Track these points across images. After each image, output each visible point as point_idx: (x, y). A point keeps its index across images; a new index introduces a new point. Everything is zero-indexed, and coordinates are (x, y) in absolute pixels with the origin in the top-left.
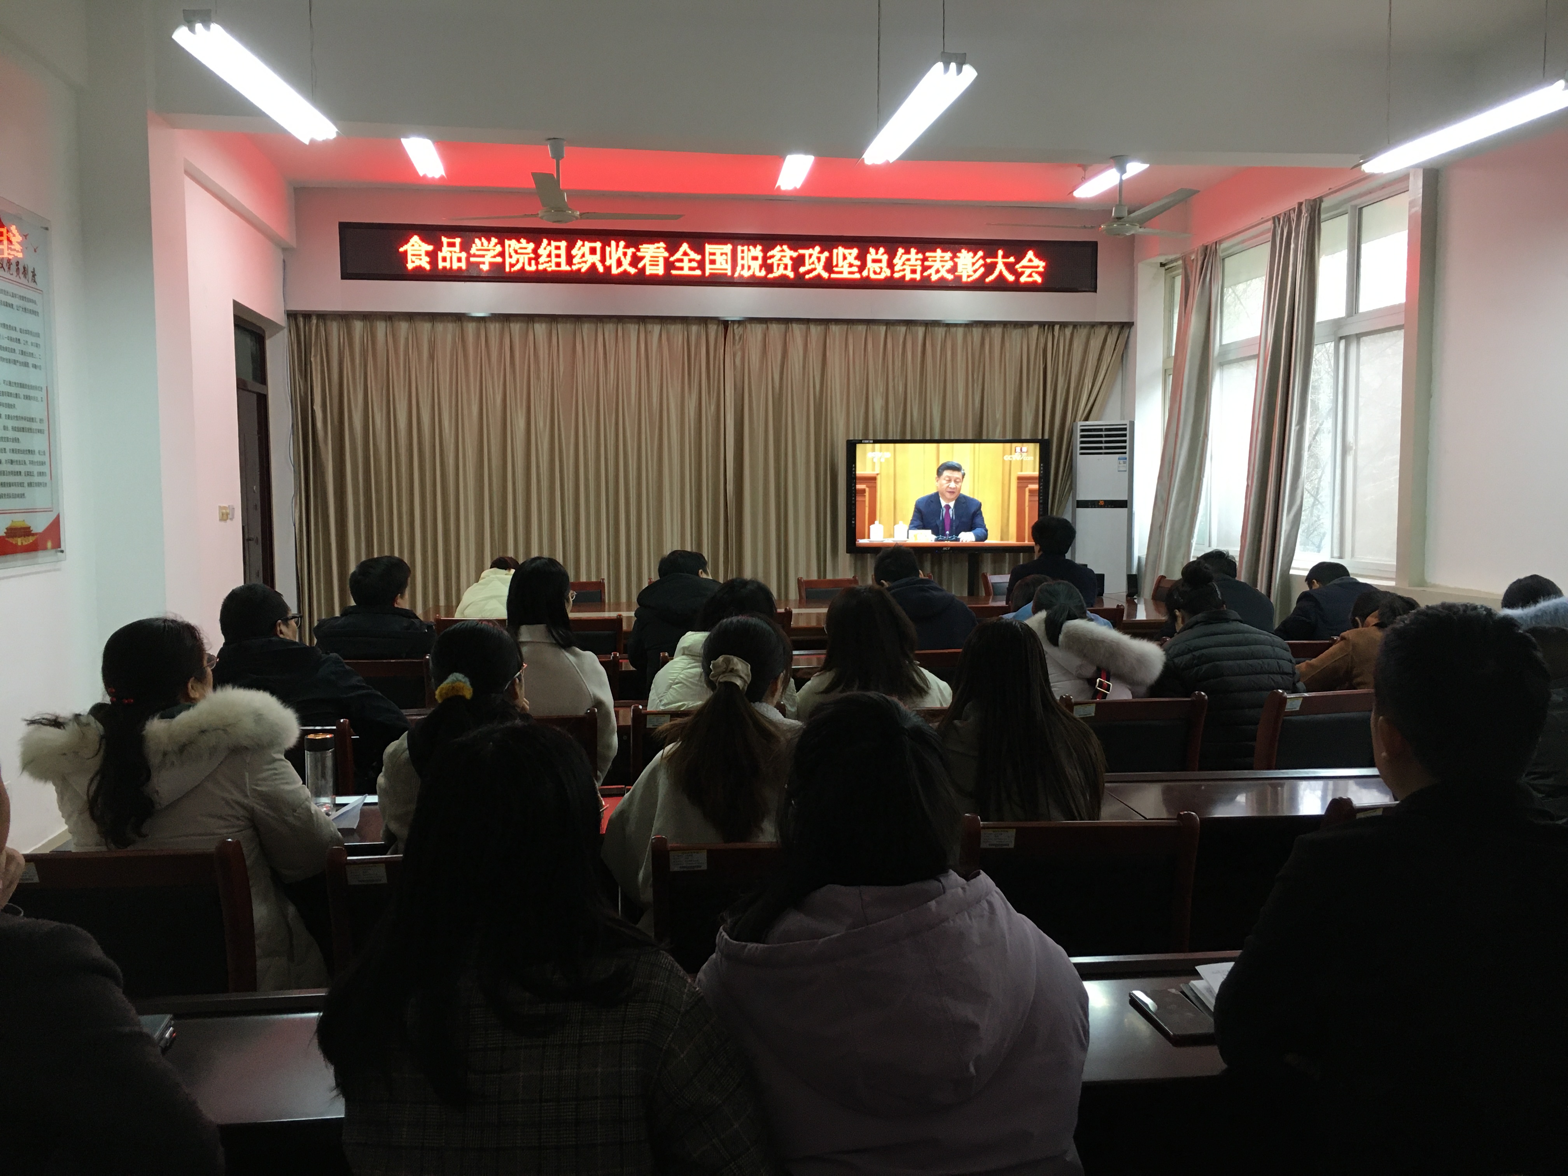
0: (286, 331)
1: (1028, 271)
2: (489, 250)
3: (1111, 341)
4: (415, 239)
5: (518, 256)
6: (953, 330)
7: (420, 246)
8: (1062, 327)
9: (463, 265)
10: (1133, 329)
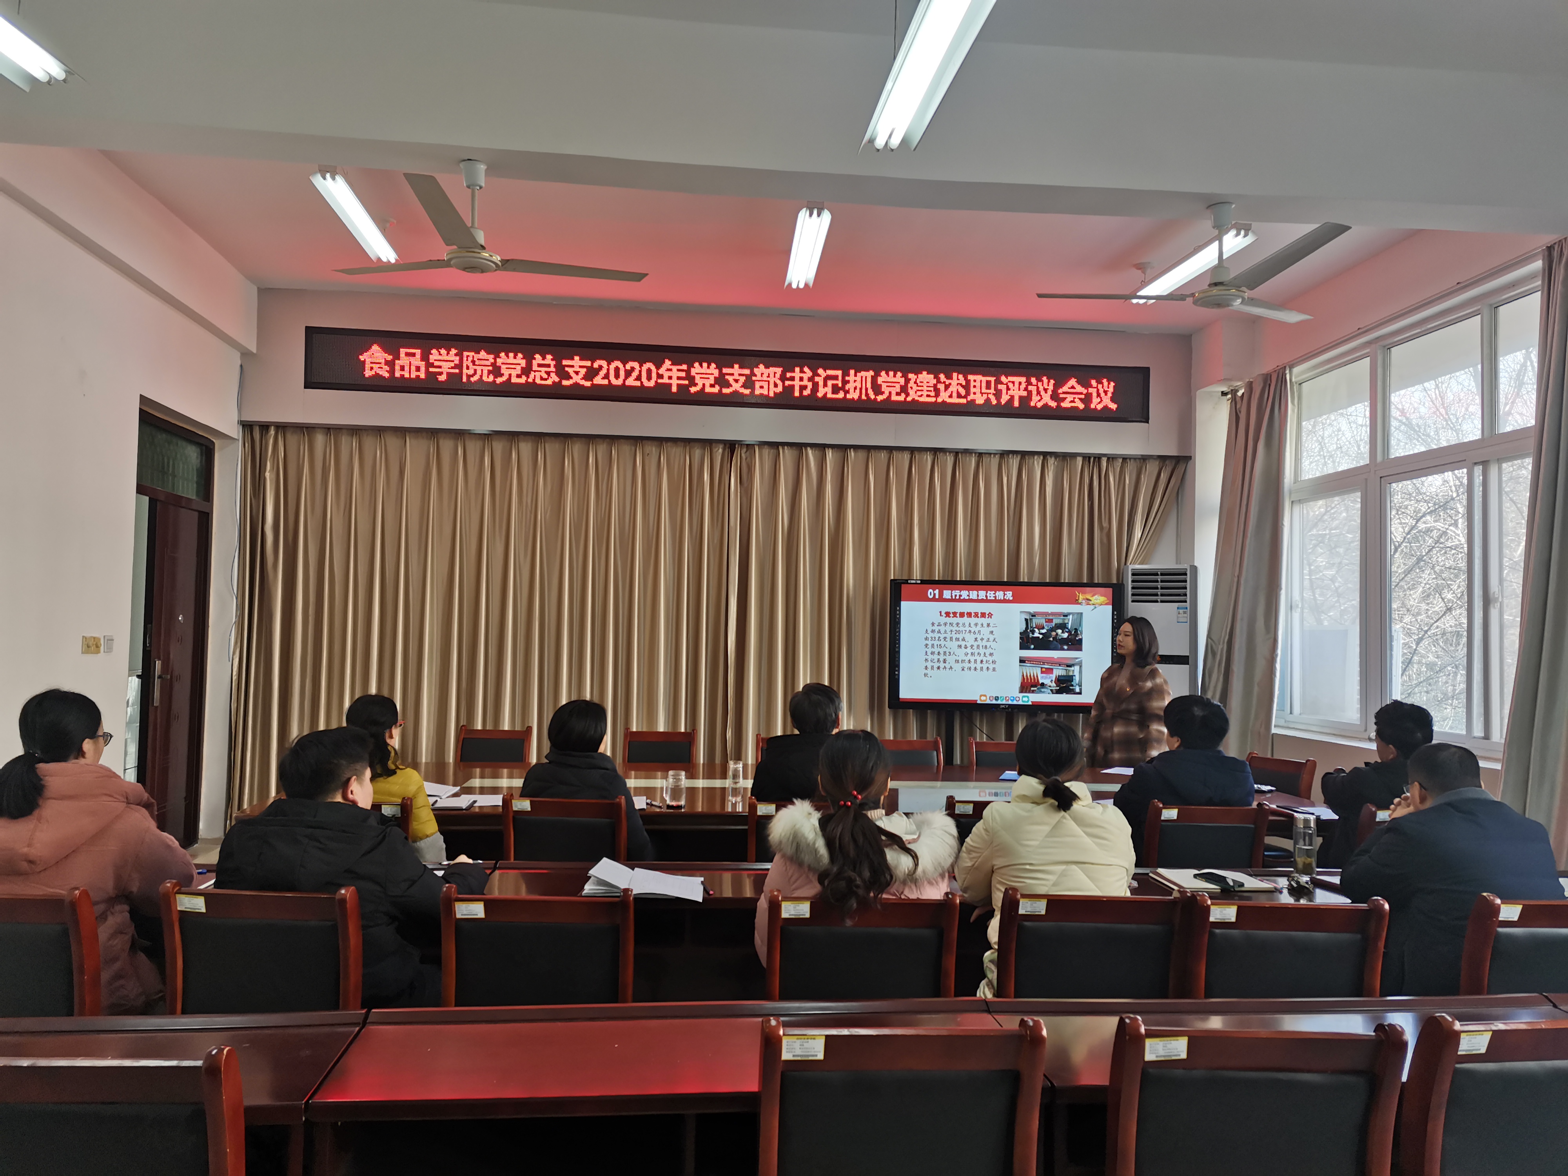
0: (239, 443)
1: (1070, 398)
3: (1164, 477)
7: (379, 354)
8: (1111, 459)
9: (422, 375)
10: (1190, 463)
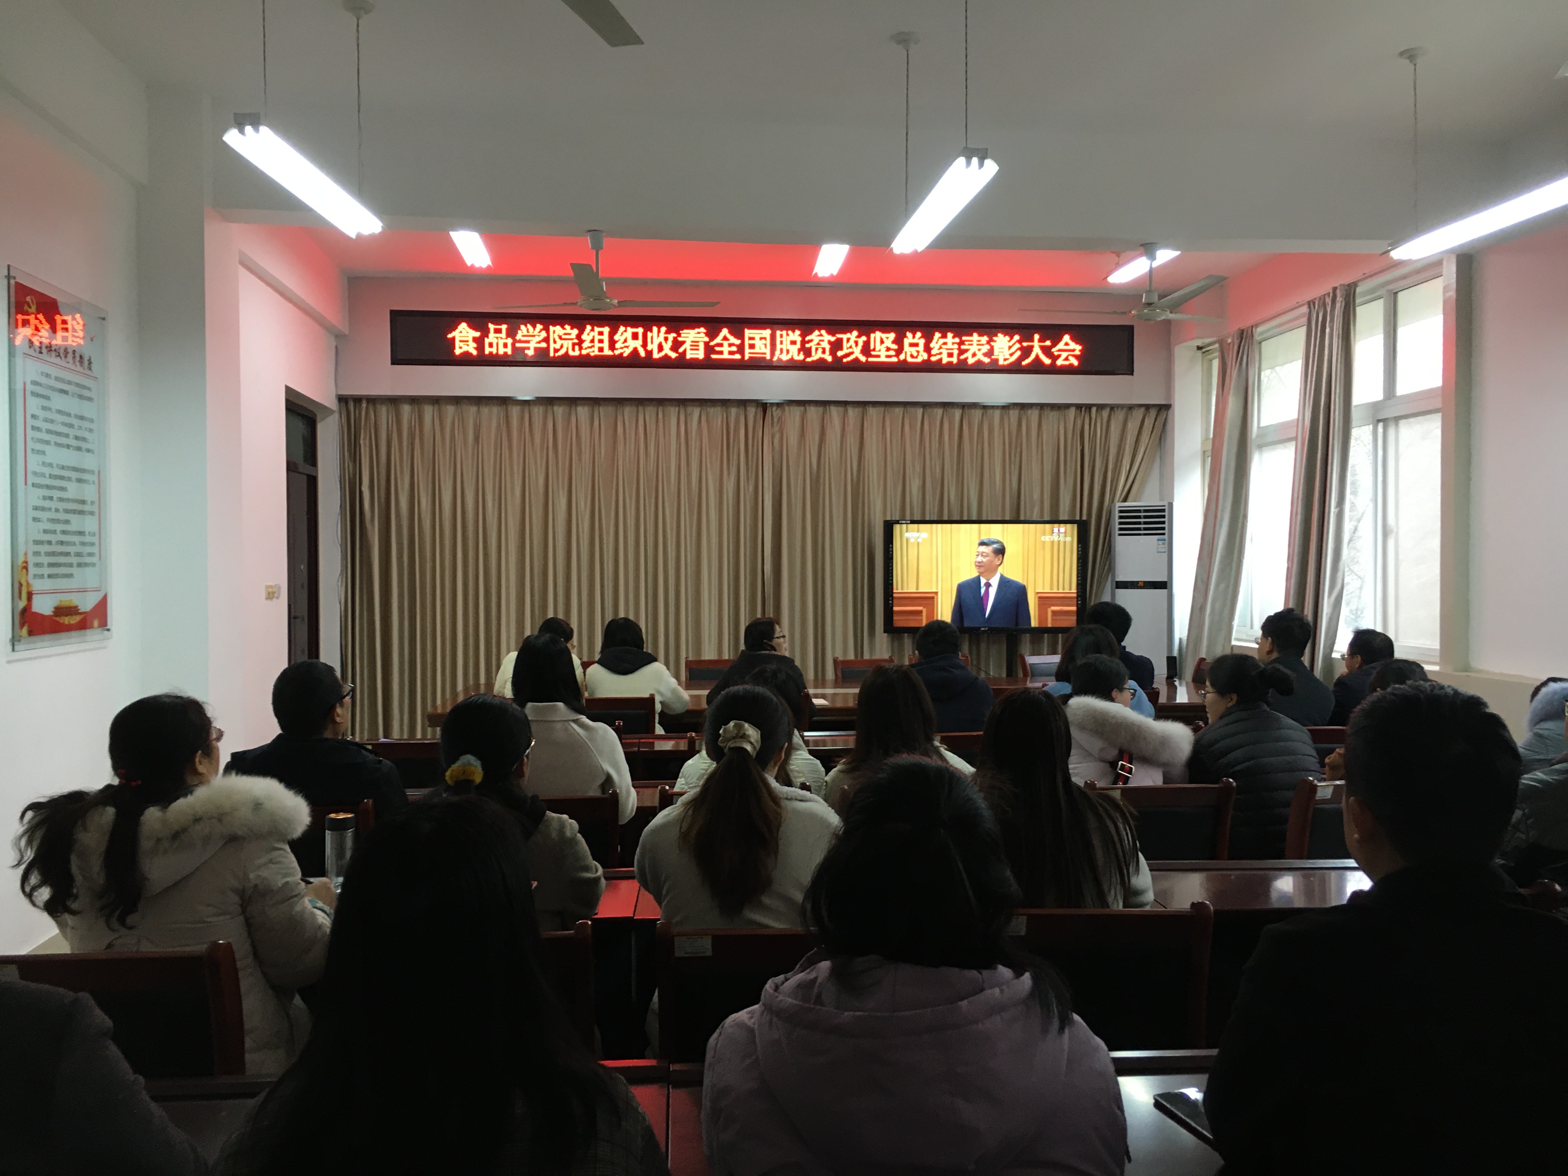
0: (337, 415)
1: (1064, 355)
2: (534, 336)
3: (1148, 423)
4: (463, 326)
5: (562, 342)
6: (990, 411)
7: (468, 333)
8: (1100, 409)
9: (509, 351)
10: (1170, 412)
